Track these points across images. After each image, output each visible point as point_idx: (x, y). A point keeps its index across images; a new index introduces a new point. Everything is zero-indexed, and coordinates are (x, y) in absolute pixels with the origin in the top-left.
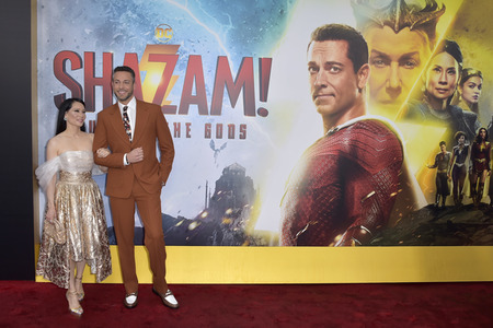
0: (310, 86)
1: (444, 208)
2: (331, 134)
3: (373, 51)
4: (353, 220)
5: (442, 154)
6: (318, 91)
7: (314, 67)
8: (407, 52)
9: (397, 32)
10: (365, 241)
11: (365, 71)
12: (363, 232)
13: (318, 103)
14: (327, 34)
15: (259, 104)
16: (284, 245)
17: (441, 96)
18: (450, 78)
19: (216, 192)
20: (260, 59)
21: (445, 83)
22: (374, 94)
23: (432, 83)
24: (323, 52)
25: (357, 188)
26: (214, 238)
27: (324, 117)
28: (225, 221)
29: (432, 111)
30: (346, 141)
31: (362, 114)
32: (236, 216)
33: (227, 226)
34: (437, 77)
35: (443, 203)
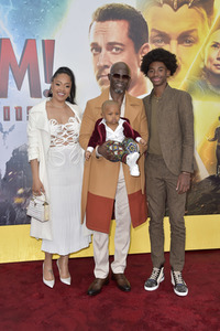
3: (153, 30)
6: (101, 71)
7: (96, 48)
8: (185, 30)
9: (175, 10)
11: (146, 50)
13: (102, 84)
15: (44, 86)
17: (219, 72)
19: (7, 174)
20: (43, 41)
23: (210, 60)
24: (105, 32)
26: (8, 217)
28: (17, 200)
29: (211, 87)
31: (143, 92)
32: (28, 195)
33: (19, 205)
34: (215, 54)
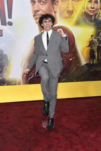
0: (32, 11)
1: (93, 64)
5: (92, 41)
7: (33, 1)
11: (57, 3)
13: (36, 19)
15: (8, 20)
16: (23, 84)
17: (91, 14)
18: (96, 5)
21: (94, 8)
22: (61, 14)
23: (87, 8)
27: (39, 25)
29: (88, 21)
34: (90, 5)
35: (93, 62)
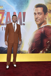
2: (39, 29)
3: (49, 10)
4: (44, 48)
6: (36, 19)
7: (35, 14)
10: (47, 52)
11: (47, 14)
12: (46, 50)
13: (36, 22)
14: (38, 6)
15: (23, 23)
16: (29, 53)
20: (23, 12)
22: (49, 19)
24: (37, 10)
25: (45, 41)
27: (37, 25)
30: (43, 30)
31: (46, 24)
